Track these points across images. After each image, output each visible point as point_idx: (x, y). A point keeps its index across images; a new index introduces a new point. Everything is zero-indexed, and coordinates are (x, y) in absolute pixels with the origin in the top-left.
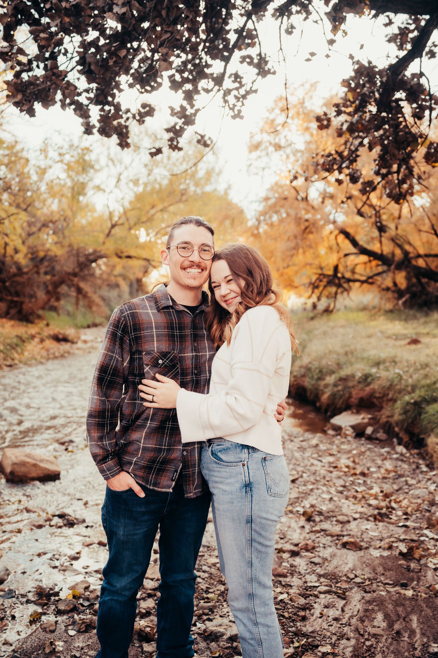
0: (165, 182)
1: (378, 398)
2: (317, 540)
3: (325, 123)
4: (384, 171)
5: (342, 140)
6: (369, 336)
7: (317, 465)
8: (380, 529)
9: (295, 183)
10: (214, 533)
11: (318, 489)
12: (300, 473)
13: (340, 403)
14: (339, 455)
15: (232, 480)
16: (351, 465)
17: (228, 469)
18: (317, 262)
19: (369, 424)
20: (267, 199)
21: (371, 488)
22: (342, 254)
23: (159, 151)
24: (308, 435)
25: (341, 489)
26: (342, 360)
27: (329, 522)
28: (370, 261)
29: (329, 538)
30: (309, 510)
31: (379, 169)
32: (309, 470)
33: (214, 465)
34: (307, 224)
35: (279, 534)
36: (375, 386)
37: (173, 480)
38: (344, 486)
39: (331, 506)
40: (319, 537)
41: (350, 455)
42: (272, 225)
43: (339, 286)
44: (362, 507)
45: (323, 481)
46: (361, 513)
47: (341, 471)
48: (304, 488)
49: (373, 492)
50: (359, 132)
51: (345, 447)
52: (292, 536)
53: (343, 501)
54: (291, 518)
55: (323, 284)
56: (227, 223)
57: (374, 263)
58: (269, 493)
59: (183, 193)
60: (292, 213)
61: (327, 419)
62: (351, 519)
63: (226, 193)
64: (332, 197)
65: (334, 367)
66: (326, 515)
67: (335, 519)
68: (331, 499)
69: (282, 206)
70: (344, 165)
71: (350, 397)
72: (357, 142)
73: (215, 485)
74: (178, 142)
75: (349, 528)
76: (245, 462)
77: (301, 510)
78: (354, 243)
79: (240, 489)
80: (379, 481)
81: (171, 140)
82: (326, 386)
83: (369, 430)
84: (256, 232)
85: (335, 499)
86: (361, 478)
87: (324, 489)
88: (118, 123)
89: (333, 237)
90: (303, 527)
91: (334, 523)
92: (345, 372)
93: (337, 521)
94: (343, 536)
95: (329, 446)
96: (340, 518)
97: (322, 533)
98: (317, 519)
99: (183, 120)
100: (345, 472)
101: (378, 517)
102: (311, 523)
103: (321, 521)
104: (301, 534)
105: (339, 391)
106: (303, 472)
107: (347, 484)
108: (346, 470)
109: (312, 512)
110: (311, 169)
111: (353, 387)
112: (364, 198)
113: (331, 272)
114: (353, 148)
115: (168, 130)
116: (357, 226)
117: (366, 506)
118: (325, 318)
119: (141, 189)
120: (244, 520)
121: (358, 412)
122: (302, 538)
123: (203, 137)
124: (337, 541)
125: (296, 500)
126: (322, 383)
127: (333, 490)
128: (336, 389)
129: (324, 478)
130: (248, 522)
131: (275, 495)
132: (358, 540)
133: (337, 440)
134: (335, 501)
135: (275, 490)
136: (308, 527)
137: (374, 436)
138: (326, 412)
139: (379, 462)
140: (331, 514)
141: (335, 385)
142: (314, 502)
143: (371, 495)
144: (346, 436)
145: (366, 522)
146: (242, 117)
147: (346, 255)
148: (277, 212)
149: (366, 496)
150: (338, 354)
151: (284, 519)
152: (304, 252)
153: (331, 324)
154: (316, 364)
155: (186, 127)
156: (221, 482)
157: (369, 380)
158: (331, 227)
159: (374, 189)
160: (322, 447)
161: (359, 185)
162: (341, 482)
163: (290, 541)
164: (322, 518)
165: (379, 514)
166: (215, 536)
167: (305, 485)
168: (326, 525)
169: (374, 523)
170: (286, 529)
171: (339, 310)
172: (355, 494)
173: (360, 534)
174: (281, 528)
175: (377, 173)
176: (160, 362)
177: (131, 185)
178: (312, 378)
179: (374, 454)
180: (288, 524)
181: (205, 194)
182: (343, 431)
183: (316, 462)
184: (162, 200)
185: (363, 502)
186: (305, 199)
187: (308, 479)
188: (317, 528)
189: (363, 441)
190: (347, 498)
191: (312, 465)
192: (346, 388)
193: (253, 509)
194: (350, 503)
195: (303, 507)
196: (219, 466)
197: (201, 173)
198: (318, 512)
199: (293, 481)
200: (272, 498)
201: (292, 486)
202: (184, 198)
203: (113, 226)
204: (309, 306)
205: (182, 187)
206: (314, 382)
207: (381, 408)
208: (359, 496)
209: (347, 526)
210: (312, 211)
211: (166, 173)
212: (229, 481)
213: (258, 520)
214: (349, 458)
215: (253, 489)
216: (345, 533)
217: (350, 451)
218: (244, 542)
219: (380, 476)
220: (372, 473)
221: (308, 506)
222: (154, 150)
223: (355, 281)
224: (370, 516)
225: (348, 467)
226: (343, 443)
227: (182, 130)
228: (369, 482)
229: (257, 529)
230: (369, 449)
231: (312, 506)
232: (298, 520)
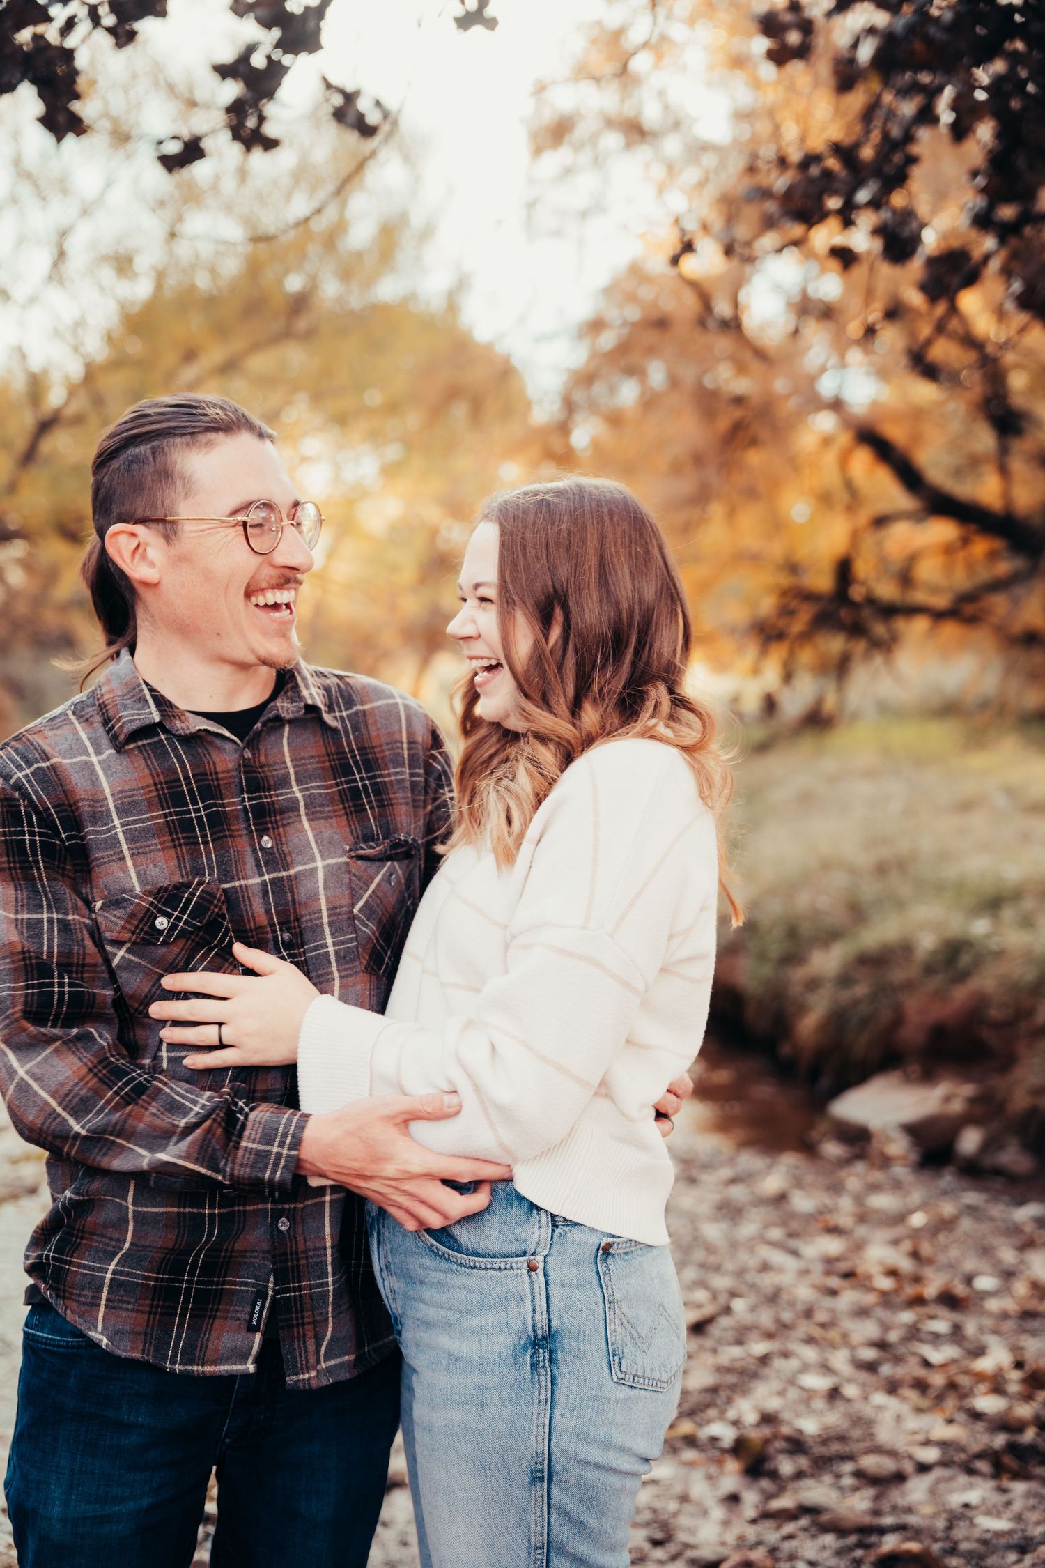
0: (231, 267)
1: (997, 1026)
2: (787, 1546)
3: (794, 38)
4: (1007, 212)
5: (857, 99)
6: (966, 806)
7: (780, 1270)
8: (1017, 1506)
9: (690, 265)
10: (412, 1530)
11: (786, 1355)
12: (722, 1299)
13: (861, 1044)
14: (861, 1231)
15: (488, 1320)
16: (906, 1265)
17: (473, 1280)
18: (776, 549)
19: (967, 1120)
20: (596, 326)
21: (979, 1351)
22: (864, 517)
23: (192, 151)
24: (750, 1161)
25: (869, 1354)
26: (869, 890)
27: (828, 1479)
28: (965, 541)
29: (829, 1539)
30: (755, 1435)
31: (991, 207)
32: (753, 1286)
33: (428, 1261)
34: (738, 413)
35: (648, 1524)
36: (986, 981)
37: (252, 1329)
38: (882, 1345)
39: (834, 1418)
40: (790, 1537)
41: (899, 1231)
42: (615, 420)
43: (856, 630)
44: (950, 1421)
45: (804, 1328)
46: (944, 1444)
47: (870, 1289)
48: (736, 1352)
49: (985, 1364)
50: (919, 67)
51: (883, 1202)
52: (692, 1531)
53: (879, 1398)
54: (691, 1464)
55: (798, 626)
56: (460, 411)
57: (981, 547)
58: (616, 1373)
59: (300, 304)
60: (688, 374)
61: (819, 1102)
62: (908, 1467)
63: (452, 307)
64: (827, 313)
65: (837, 915)
66: (819, 1450)
67: (848, 1467)
68: (834, 1394)
69: (651, 351)
70: (863, 196)
71: (898, 1020)
72: (908, 108)
73: (424, 1335)
74: (262, 119)
75: (901, 1502)
76: (539, 1259)
77: (727, 1435)
78: (909, 476)
79: (515, 1356)
80: (1008, 1325)
81: (237, 110)
82: (813, 984)
83: (970, 1141)
84: (556, 444)
85: (850, 1391)
86: (943, 1312)
87: (810, 1354)
88: (38, 38)
89: (830, 458)
90: (733, 1499)
91: (848, 1481)
92: (876, 935)
93: (859, 1474)
94: (882, 1531)
95: (826, 1199)
96: (870, 1462)
97: (804, 1522)
98: (786, 1466)
99: (276, 33)
100: (884, 1294)
101: (1008, 1460)
102: (765, 1484)
103: (799, 1475)
104: (726, 1523)
105: (856, 1003)
106: (733, 1294)
107: (893, 1336)
108: (886, 1284)
109: (767, 1442)
110: (752, 214)
111: (909, 986)
112: (941, 309)
113: (823, 582)
114: (896, 132)
115: (224, 71)
116: (917, 414)
117: (961, 1417)
118: (806, 744)
119: (142, 290)
120: (521, 1472)
121: (928, 1077)
122: (730, 1538)
123: (350, 98)
124: (859, 1553)
125: (708, 1398)
126: (798, 975)
127: (840, 1360)
128: (846, 995)
129: (808, 1313)
130: (536, 1479)
131: (633, 1382)
132: (936, 1547)
133: (856, 1177)
134: (849, 1401)
135: (636, 1361)
136: (751, 1499)
137: (988, 1161)
138: (814, 1074)
139: (1008, 1255)
140: (835, 1448)
141: (845, 980)
142: (773, 1404)
143: (980, 1377)
144: (885, 1162)
145: (963, 1479)
146: (491, 24)
147: (881, 522)
148: (634, 371)
149: (964, 1381)
150: (852, 871)
151: (664, 1471)
152: (731, 514)
153: (828, 764)
154: (774, 908)
155: (287, 60)
156: (447, 1325)
157: (965, 960)
158: (825, 422)
159: (972, 277)
160: (803, 1202)
161: (916, 266)
162: (868, 1329)
163: (690, 1554)
164: (803, 1462)
165: (1012, 1448)
166: (413, 1539)
167: (739, 1342)
168: (817, 1492)
169: (991, 1484)
170: (673, 1506)
171: (855, 717)
172: (921, 1372)
173: (940, 1524)
174: (658, 1505)
175: (983, 221)
176: (162, 923)
177: (107, 274)
178: (762, 956)
179: (985, 1228)
180: (678, 1489)
181: (378, 310)
182: (875, 1144)
183: (777, 1257)
184: (221, 331)
185: (951, 1403)
186: (732, 326)
187: (748, 1318)
188: (785, 1502)
189: (947, 1179)
190: (892, 1388)
191: (765, 1267)
192: (882, 990)
193: (556, 1429)
194: (905, 1409)
195: (736, 1423)
196: (444, 1264)
197: (360, 234)
198: (789, 1439)
199: (698, 1328)
200: (624, 1392)
201: (695, 1343)
202: (302, 324)
203: (46, 426)
204: (751, 703)
205: (294, 283)
206: (766, 971)
207: (1007, 1062)
208: (938, 1380)
209: (897, 1496)
210: (755, 365)
211: (233, 231)
212: (475, 1322)
213: (575, 1470)
214: (896, 1242)
215: (560, 1355)
216: (888, 1520)
217: (900, 1218)
218: (523, 1554)
219: (1009, 1304)
220: (984, 1295)
221: (751, 1418)
222: (173, 148)
223: (912, 611)
224: (980, 1456)
225: (893, 1273)
226: (875, 1188)
227: (275, 71)
228: (970, 1328)
229: (571, 1507)
230: (972, 1210)
231: (768, 1419)
232: (713, 1469)
